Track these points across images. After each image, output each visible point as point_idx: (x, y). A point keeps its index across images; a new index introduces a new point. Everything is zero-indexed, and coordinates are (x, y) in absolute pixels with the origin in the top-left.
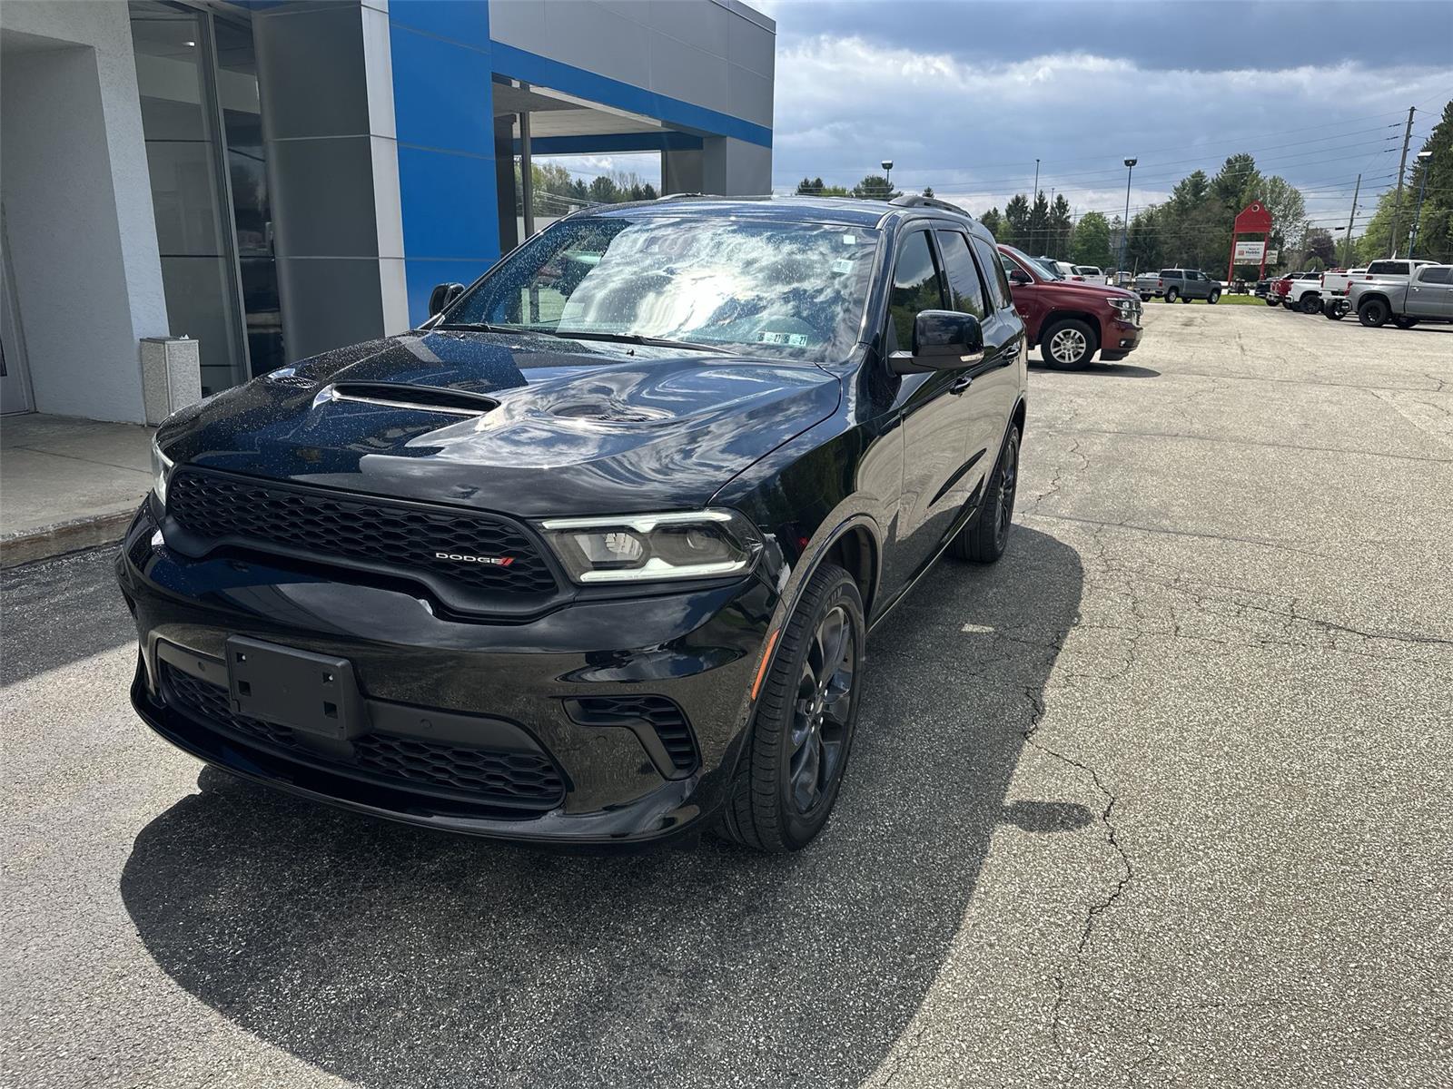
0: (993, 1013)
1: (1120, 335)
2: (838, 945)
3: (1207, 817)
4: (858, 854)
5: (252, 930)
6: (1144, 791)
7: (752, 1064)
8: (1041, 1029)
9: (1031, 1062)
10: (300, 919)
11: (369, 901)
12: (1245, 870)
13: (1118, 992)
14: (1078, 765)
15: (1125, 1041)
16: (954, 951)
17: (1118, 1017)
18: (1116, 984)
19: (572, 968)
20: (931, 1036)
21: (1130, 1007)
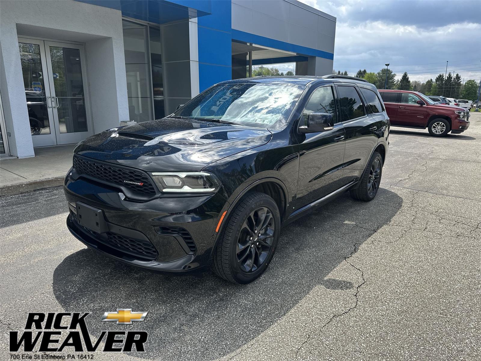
0: (281, 342)
1: (460, 124)
2: (242, 314)
3: (397, 292)
4: (265, 288)
5: (81, 286)
6: (378, 281)
7: (196, 344)
8: (294, 349)
9: (284, 358)
10: (95, 285)
11: (115, 283)
12: (400, 311)
13: (328, 342)
14: (359, 270)
15: (321, 358)
16: (279, 321)
17: (323, 350)
18: (328, 340)
19: (160, 309)
20: (256, 345)
21: (329, 348)
